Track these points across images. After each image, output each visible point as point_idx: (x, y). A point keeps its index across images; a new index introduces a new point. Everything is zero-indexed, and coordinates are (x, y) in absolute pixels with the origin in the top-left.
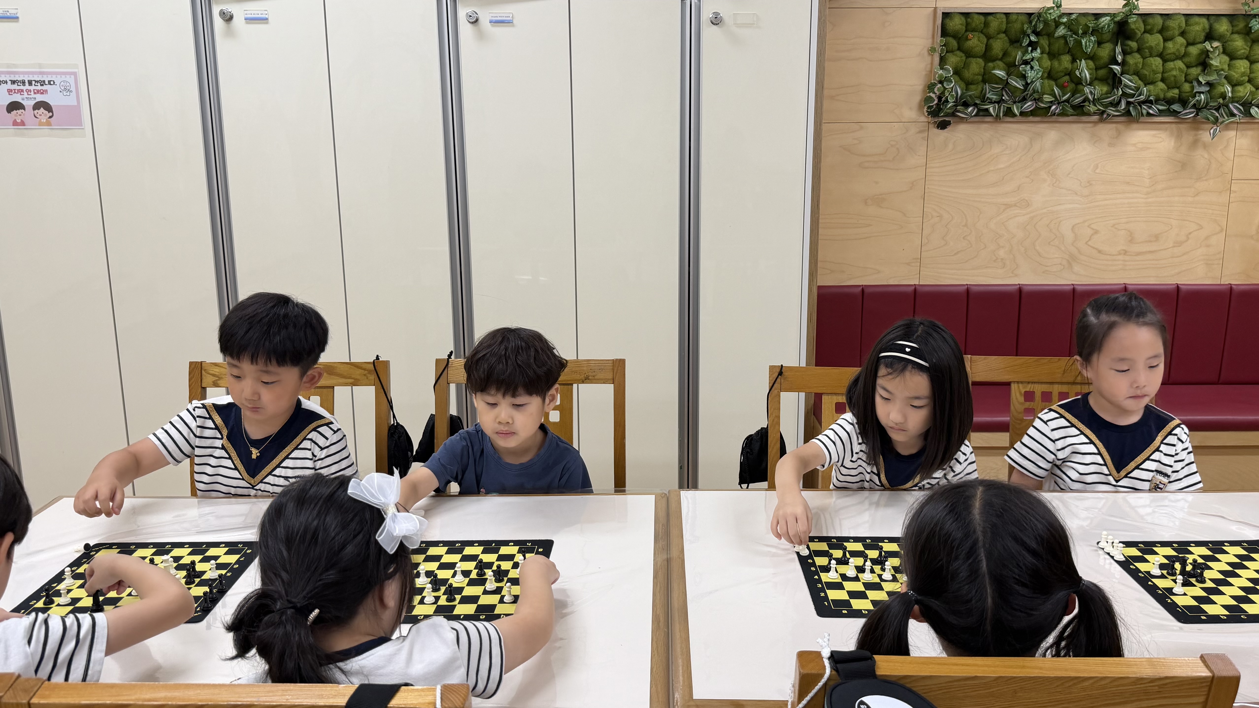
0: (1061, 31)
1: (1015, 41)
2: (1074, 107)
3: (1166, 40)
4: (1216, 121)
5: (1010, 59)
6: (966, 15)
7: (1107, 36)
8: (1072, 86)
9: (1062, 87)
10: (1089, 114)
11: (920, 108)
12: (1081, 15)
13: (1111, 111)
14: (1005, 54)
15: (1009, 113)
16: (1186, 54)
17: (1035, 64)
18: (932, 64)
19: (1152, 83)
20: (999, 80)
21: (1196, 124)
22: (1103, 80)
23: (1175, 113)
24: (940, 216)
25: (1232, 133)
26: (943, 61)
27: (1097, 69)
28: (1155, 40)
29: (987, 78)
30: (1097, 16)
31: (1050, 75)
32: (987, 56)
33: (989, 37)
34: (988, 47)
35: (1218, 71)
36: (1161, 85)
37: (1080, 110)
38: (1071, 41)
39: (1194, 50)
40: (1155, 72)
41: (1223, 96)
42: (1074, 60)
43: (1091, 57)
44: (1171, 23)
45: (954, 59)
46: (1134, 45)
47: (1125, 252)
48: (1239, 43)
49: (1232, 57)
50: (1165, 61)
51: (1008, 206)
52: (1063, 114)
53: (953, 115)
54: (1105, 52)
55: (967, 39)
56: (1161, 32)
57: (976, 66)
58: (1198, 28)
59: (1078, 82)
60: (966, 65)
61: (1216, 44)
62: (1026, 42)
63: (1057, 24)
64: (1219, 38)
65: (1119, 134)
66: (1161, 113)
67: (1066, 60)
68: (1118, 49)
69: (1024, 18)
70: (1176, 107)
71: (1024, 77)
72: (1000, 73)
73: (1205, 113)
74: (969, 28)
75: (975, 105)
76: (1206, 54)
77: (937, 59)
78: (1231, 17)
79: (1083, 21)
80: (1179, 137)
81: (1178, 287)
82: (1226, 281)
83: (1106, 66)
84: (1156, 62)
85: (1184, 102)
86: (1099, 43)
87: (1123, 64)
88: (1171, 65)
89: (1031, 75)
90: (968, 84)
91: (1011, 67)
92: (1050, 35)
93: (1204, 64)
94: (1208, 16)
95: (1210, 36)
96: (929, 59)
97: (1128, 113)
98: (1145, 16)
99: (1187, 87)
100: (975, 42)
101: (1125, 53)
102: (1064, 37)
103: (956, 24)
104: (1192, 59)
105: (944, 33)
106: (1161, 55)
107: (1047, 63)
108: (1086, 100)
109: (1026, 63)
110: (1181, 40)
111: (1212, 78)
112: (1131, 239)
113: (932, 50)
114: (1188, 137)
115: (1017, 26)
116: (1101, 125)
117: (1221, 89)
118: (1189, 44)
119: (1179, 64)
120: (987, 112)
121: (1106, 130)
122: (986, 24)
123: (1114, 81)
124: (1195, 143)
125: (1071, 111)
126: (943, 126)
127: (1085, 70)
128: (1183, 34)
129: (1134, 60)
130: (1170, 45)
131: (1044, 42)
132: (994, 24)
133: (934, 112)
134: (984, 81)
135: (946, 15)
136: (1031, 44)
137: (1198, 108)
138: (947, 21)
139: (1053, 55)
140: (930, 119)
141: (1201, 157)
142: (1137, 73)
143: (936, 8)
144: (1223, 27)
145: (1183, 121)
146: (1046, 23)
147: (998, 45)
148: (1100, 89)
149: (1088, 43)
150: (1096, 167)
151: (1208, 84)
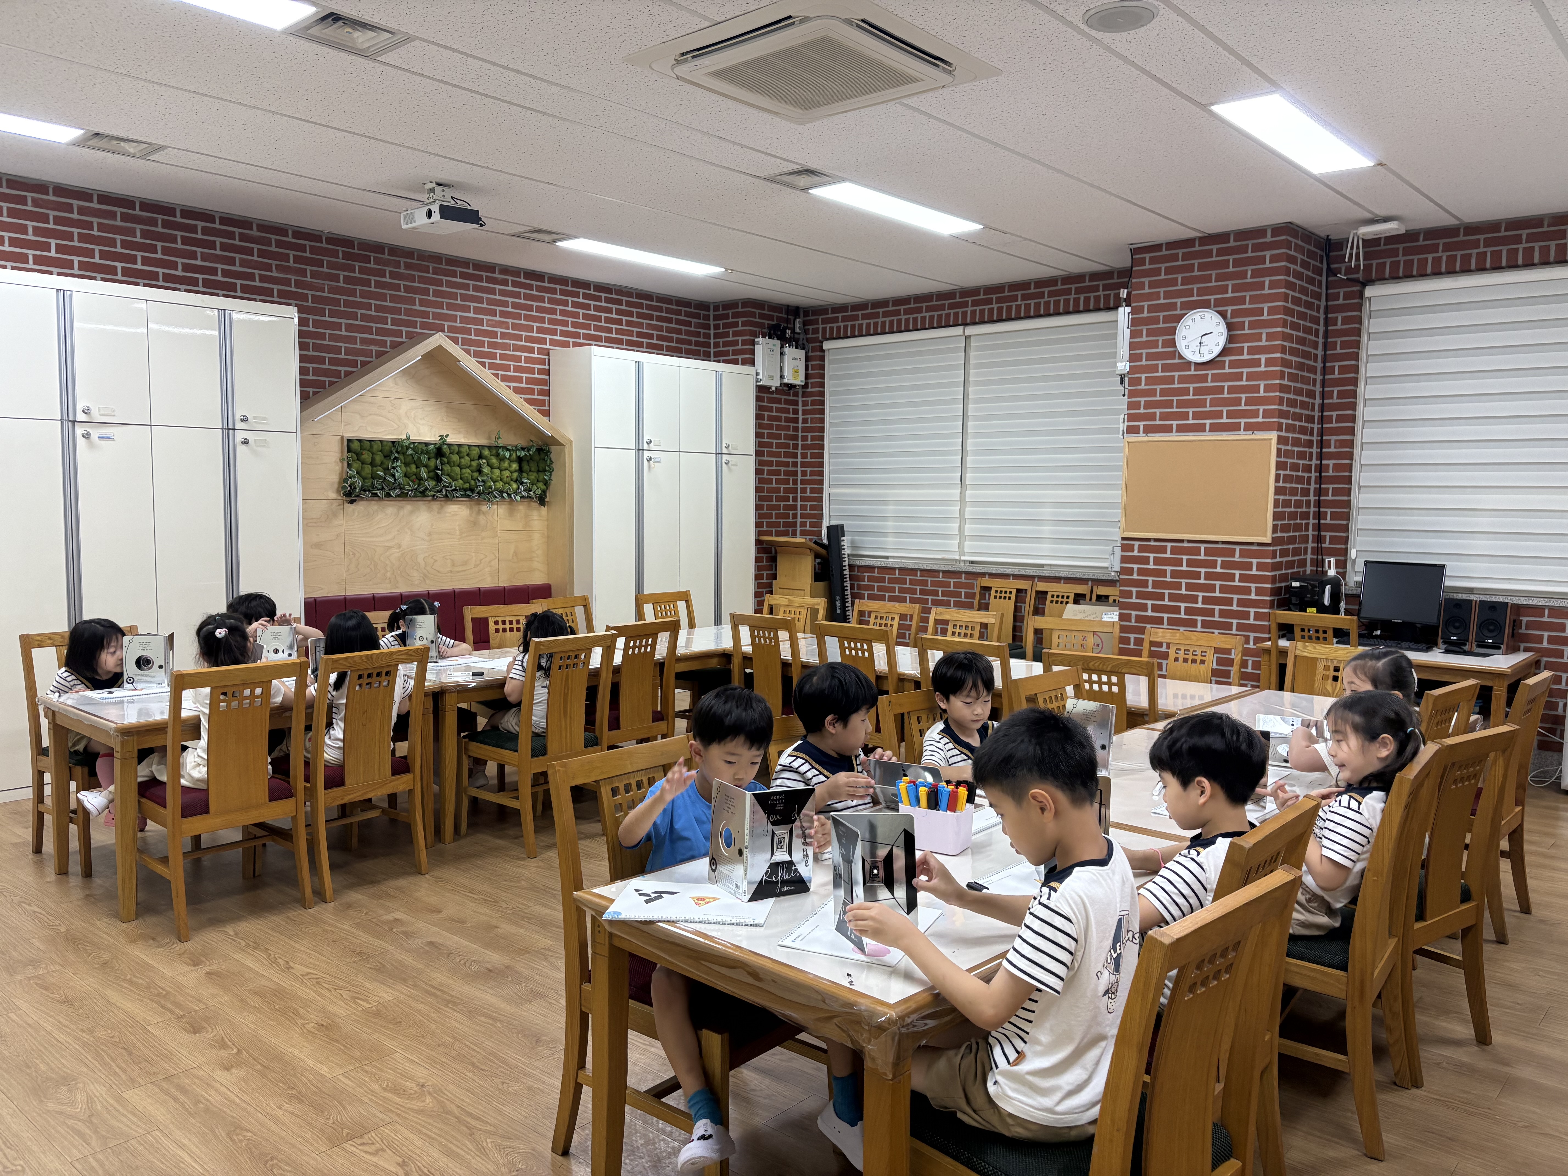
0: (410, 452)
1: (387, 456)
2: (420, 492)
3: (460, 458)
4: (489, 501)
5: (385, 466)
6: (360, 441)
7: (432, 455)
8: (417, 481)
9: (413, 482)
10: (428, 496)
11: (338, 492)
12: (420, 443)
13: (438, 495)
14: (382, 463)
15: (388, 495)
16: (470, 466)
17: (398, 469)
18: (343, 467)
19: (456, 480)
20: (380, 477)
21: (478, 503)
22: (432, 478)
23: (469, 496)
24: (354, 554)
25: (495, 507)
26: (349, 466)
27: (429, 472)
28: (455, 458)
29: (374, 476)
30: (427, 444)
31: (406, 475)
32: (373, 464)
33: (373, 454)
34: (373, 459)
35: (487, 474)
36: (461, 481)
37: (423, 494)
38: (416, 457)
39: (474, 464)
40: (457, 474)
41: (490, 487)
42: (417, 467)
43: (426, 466)
44: (463, 450)
45: (357, 465)
46: (445, 460)
47: (451, 572)
48: (494, 461)
49: (492, 468)
50: (461, 469)
51: (390, 548)
52: (415, 496)
53: (358, 496)
54: (432, 463)
55: (362, 454)
56: (457, 453)
57: (368, 469)
58: (475, 452)
59: (421, 479)
60: (362, 468)
61: (484, 461)
62: (393, 457)
63: (408, 448)
64: (485, 458)
65: (442, 507)
66: (462, 496)
67: (413, 467)
68: (438, 462)
69: (390, 444)
70: (468, 493)
71: (393, 476)
72: (381, 473)
73: (483, 496)
74: (362, 448)
75: (369, 491)
76: (480, 465)
77: (346, 465)
78: (489, 447)
79: (420, 447)
80: (471, 508)
81: (479, 589)
82: (501, 585)
83: (433, 471)
84: (457, 469)
85: (472, 491)
86: (429, 459)
87: (442, 470)
88: (464, 471)
89: (397, 475)
90: (364, 479)
91: (386, 470)
92: (404, 454)
93: (480, 471)
94: (478, 446)
95: (481, 457)
96: (340, 464)
97: (446, 496)
98: (450, 445)
99: (473, 482)
100: (366, 456)
101: (442, 464)
102: (412, 455)
103: (356, 446)
104: (474, 468)
105: (349, 450)
106: (459, 466)
107: (404, 469)
108: (426, 489)
109: (394, 468)
110: (467, 458)
111: (485, 478)
112: (453, 565)
113: (342, 460)
114: (476, 508)
115: (387, 448)
116: (433, 503)
117: (489, 484)
118: (471, 460)
119: (468, 471)
120: (376, 495)
121: (435, 505)
122: (371, 447)
123: (438, 479)
124: (479, 512)
125: (419, 494)
126: (352, 502)
127: (424, 473)
128: (468, 455)
129: (447, 468)
130: (463, 460)
131: (402, 457)
132: (376, 447)
133: (348, 494)
134: (373, 478)
135: (349, 441)
136: (396, 458)
137: (479, 494)
138: (350, 444)
139: (406, 464)
140: (345, 498)
141: (482, 519)
142: (448, 475)
143: (342, 437)
144: (486, 452)
145: (472, 500)
146: (402, 447)
147: (379, 458)
148: (433, 483)
149: (424, 458)
150: (432, 525)
151: (483, 481)
